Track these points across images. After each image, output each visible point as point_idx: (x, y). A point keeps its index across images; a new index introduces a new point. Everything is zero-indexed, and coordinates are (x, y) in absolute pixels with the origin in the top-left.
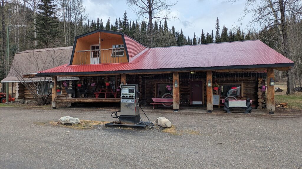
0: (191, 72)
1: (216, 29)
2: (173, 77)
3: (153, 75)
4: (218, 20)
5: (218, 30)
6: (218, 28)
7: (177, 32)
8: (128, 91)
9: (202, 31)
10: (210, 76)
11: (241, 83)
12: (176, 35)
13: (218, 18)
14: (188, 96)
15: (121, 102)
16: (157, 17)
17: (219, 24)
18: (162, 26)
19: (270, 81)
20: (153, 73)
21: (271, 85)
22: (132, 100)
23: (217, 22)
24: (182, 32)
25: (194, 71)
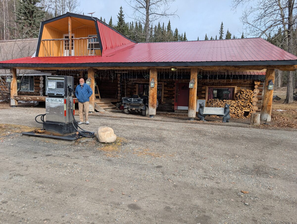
0: (172, 69)
1: (220, 34)
2: (149, 75)
3: (126, 70)
4: (222, 24)
5: (221, 35)
6: (222, 33)
7: (180, 35)
8: (55, 86)
9: (206, 36)
10: (194, 75)
11: (234, 87)
12: (179, 38)
13: (222, 23)
14: (173, 99)
15: (46, 101)
16: (154, 13)
17: (223, 29)
18: (164, 28)
19: (268, 84)
20: (126, 69)
21: (269, 89)
22: (60, 99)
23: (221, 27)
24: (185, 36)
25: (175, 68)
